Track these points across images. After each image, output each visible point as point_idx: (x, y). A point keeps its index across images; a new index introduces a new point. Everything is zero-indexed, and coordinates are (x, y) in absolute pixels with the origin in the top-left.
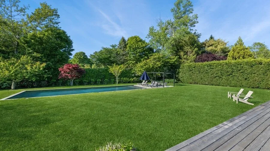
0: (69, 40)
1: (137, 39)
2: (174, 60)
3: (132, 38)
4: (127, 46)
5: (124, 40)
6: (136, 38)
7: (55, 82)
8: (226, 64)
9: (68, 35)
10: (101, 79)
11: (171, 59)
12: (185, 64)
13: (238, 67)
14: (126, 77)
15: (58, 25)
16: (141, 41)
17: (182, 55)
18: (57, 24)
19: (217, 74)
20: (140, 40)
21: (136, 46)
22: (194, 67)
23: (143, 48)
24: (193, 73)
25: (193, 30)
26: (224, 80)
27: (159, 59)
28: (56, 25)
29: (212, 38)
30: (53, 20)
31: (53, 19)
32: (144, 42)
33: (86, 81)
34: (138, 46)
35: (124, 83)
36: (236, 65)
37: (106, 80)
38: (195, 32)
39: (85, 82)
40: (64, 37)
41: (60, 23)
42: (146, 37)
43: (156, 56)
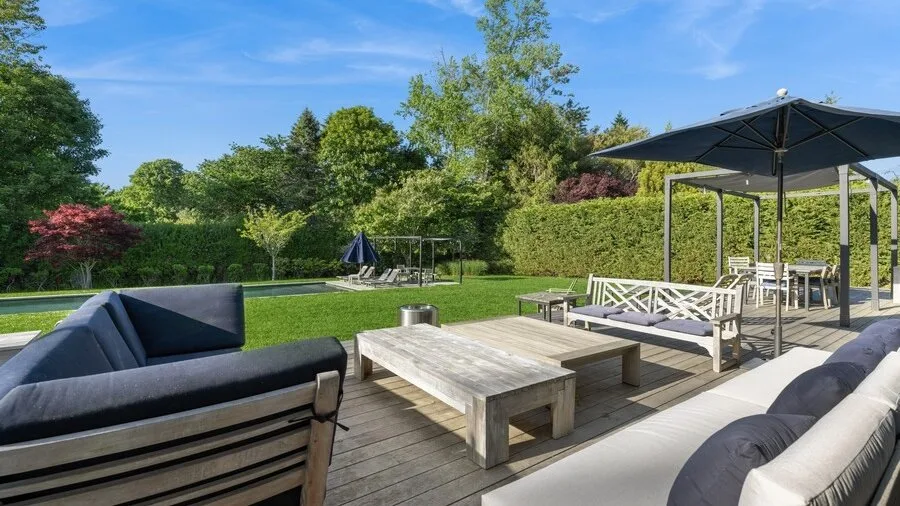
0: (86, 116)
1: (360, 118)
2: (483, 196)
3: (342, 115)
4: (322, 142)
5: (309, 122)
6: (357, 115)
7: (17, 278)
8: (626, 208)
9: (81, 98)
10: (216, 264)
11: (474, 191)
12: (521, 211)
13: (652, 219)
14: (313, 254)
15: (36, 56)
16: (373, 125)
17: (514, 179)
18: (34, 52)
19: (602, 241)
20: (371, 122)
21: (357, 143)
22: (543, 219)
23: (382, 149)
24: (539, 238)
25: (561, 93)
26: (620, 259)
27: (431, 192)
28: (27, 58)
29: (621, 121)
30: (18, 38)
31: (18, 32)
32: (386, 130)
33: (151, 270)
34: (361, 142)
35: (306, 276)
36: (651, 212)
37: (233, 265)
38: (570, 102)
39: (146, 274)
40: (58, 105)
41: (44, 48)
42: (398, 113)
43: (423, 179)
